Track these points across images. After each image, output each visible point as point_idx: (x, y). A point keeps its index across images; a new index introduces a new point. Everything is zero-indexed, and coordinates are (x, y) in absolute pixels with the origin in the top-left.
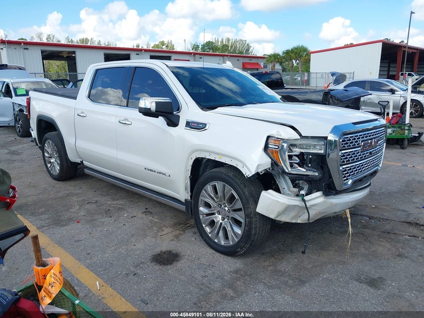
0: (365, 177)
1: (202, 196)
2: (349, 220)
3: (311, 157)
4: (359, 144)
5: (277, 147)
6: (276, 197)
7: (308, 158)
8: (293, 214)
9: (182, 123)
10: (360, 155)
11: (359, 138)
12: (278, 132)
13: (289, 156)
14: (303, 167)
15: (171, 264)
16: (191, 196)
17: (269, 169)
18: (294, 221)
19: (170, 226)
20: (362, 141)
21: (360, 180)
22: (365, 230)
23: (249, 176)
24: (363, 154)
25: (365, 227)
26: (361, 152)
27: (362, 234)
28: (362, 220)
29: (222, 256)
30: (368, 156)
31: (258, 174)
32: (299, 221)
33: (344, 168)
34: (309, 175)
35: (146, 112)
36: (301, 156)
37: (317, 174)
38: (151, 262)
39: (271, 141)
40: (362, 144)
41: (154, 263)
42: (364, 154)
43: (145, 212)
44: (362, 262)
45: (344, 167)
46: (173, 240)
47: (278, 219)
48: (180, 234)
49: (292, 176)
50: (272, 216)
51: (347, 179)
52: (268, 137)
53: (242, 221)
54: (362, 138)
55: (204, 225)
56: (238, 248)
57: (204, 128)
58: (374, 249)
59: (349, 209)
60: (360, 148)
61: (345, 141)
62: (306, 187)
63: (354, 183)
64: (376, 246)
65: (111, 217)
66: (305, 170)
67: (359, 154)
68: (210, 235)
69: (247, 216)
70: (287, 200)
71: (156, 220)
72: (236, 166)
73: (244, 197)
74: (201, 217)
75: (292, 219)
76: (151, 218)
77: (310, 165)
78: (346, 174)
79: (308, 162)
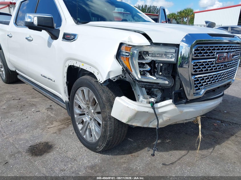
0: (218, 88)
1: (76, 99)
2: (200, 127)
3: (161, 65)
4: (214, 55)
5: (128, 54)
6: (127, 103)
7: (159, 66)
8: (144, 119)
9: (61, 35)
10: (215, 66)
11: (214, 49)
12: (130, 38)
13: (139, 64)
14: (154, 76)
15: (41, 155)
16: (69, 99)
17: (123, 77)
18: (146, 126)
19: (60, 121)
20: (217, 53)
21: (214, 90)
22: (217, 132)
23: (101, 83)
24: (217, 66)
25: (217, 129)
26: (216, 63)
27: (213, 136)
28: (215, 123)
29: (88, 150)
30: (222, 68)
31: (109, 80)
32: (151, 126)
33: (196, 78)
34: (158, 83)
35: (31, 26)
36: (152, 64)
37: (167, 82)
38: (26, 152)
39: (123, 48)
40: (217, 56)
41: (28, 153)
42: (219, 66)
43: (48, 108)
44: (209, 164)
45: (196, 76)
46: (55, 133)
47: (129, 123)
48: (64, 128)
49: (143, 83)
50: (124, 121)
51: (199, 89)
52: (121, 44)
53: (101, 123)
54: (218, 50)
55: (77, 123)
56: (97, 146)
57: (74, 39)
58: (222, 151)
59: (200, 116)
60: (214, 60)
61: (199, 50)
62: (159, 95)
63: (207, 93)
64: (224, 149)
65: (22, 111)
66: (155, 78)
67: (213, 65)
68: (81, 131)
69: (104, 119)
70: (137, 106)
71: (52, 115)
72: (93, 73)
73: (102, 102)
74: (76, 116)
75: (144, 124)
76: (50, 113)
77: (161, 73)
78: (198, 84)
79: (159, 71)
